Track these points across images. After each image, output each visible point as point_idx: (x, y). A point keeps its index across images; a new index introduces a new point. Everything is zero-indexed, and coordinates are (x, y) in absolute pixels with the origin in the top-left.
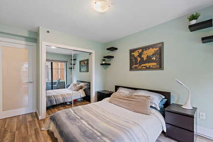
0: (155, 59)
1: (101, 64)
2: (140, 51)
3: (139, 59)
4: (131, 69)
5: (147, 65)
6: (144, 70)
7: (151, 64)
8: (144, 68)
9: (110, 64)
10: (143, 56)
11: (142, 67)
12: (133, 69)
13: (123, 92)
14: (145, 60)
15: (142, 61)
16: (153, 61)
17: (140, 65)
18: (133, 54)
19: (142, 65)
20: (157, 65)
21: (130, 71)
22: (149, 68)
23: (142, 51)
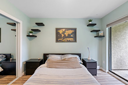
0: (72, 36)
1: (27, 36)
2: (64, 30)
3: (63, 35)
4: (57, 41)
5: (68, 39)
6: (66, 42)
7: (70, 39)
8: (66, 41)
9: (36, 37)
10: (65, 34)
11: (65, 40)
12: (59, 41)
13: (56, 57)
14: (67, 36)
15: (65, 37)
16: (71, 37)
17: (63, 39)
18: (58, 31)
19: (65, 39)
20: (74, 39)
21: (56, 42)
22: (69, 41)
23: (65, 31)
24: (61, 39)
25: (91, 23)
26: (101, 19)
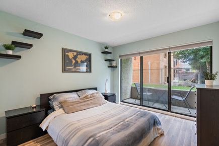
2: (75, 53)
3: (74, 61)
11: (77, 69)
14: (79, 63)
17: (75, 67)
18: (67, 54)
21: (63, 72)
23: (77, 55)
24: (71, 67)
25: (107, 50)
26: (114, 48)
